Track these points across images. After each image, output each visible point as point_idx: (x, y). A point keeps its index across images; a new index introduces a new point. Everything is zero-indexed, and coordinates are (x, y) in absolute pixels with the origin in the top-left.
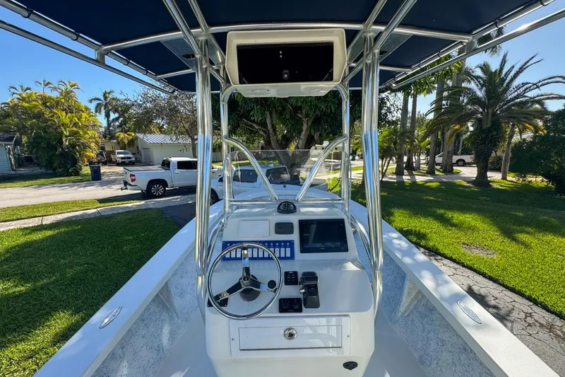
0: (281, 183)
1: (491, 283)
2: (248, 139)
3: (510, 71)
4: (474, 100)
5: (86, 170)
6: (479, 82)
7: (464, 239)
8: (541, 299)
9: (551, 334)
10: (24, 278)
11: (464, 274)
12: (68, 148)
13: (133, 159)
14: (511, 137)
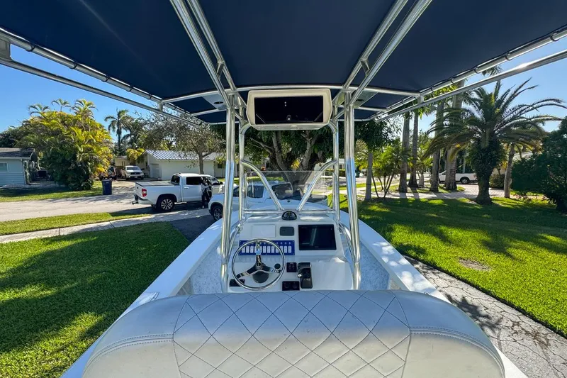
0: (286, 198)
1: (483, 296)
2: (255, 157)
3: (506, 94)
4: (473, 120)
5: (98, 185)
6: (476, 104)
7: (460, 254)
8: (529, 309)
9: (536, 340)
10: (49, 283)
11: (459, 286)
12: (81, 164)
13: (142, 174)
14: (511, 156)
